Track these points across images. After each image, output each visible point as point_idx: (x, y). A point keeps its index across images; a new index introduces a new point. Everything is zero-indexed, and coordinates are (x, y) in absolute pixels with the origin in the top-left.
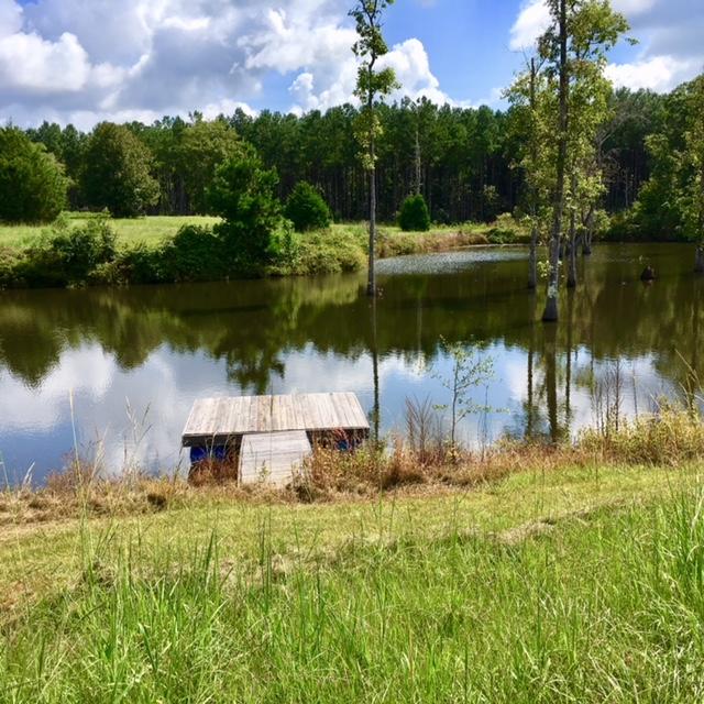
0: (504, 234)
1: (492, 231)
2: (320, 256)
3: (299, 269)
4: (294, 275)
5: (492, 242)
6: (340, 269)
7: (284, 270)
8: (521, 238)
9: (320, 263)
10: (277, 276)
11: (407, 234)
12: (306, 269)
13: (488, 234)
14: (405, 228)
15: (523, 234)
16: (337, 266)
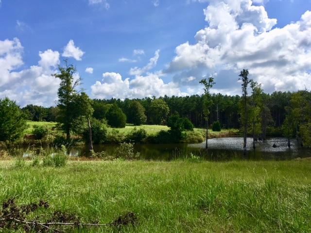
2: (193, 138)
3: (188, 141)
6: (197, 141)
7: (185, 141)
11: (214, 132)
13: (238, 132)
14: (214, 130)
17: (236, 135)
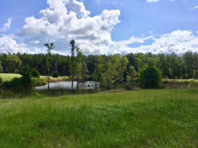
2: (39, 82)
11: (54, 78)
12: (37, 84)
13: (69, 78)
17: (67, 80)
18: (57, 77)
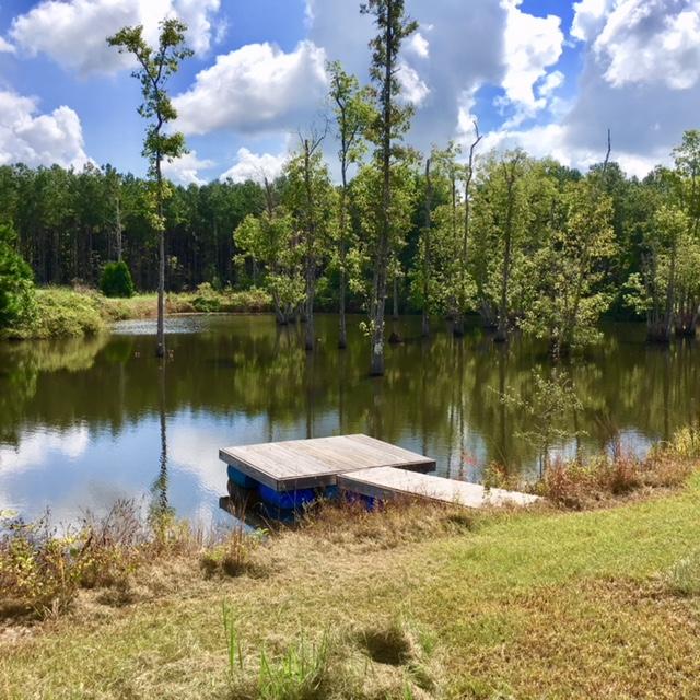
0: (209, 302)
1: (198, 300)
2: (62, 319)
3: (40, 332)
4: (35, 339)
5: (199, 310)
6: (82, 333)
7: (24, 334)
8: (227, 306)
9: (61, 326)
10: (16, 340)
12: (46, 332)
13: (195, 302)
15: (228, 303)
16: (78, 329)
17: (187, 309)
18: (128, 294)
